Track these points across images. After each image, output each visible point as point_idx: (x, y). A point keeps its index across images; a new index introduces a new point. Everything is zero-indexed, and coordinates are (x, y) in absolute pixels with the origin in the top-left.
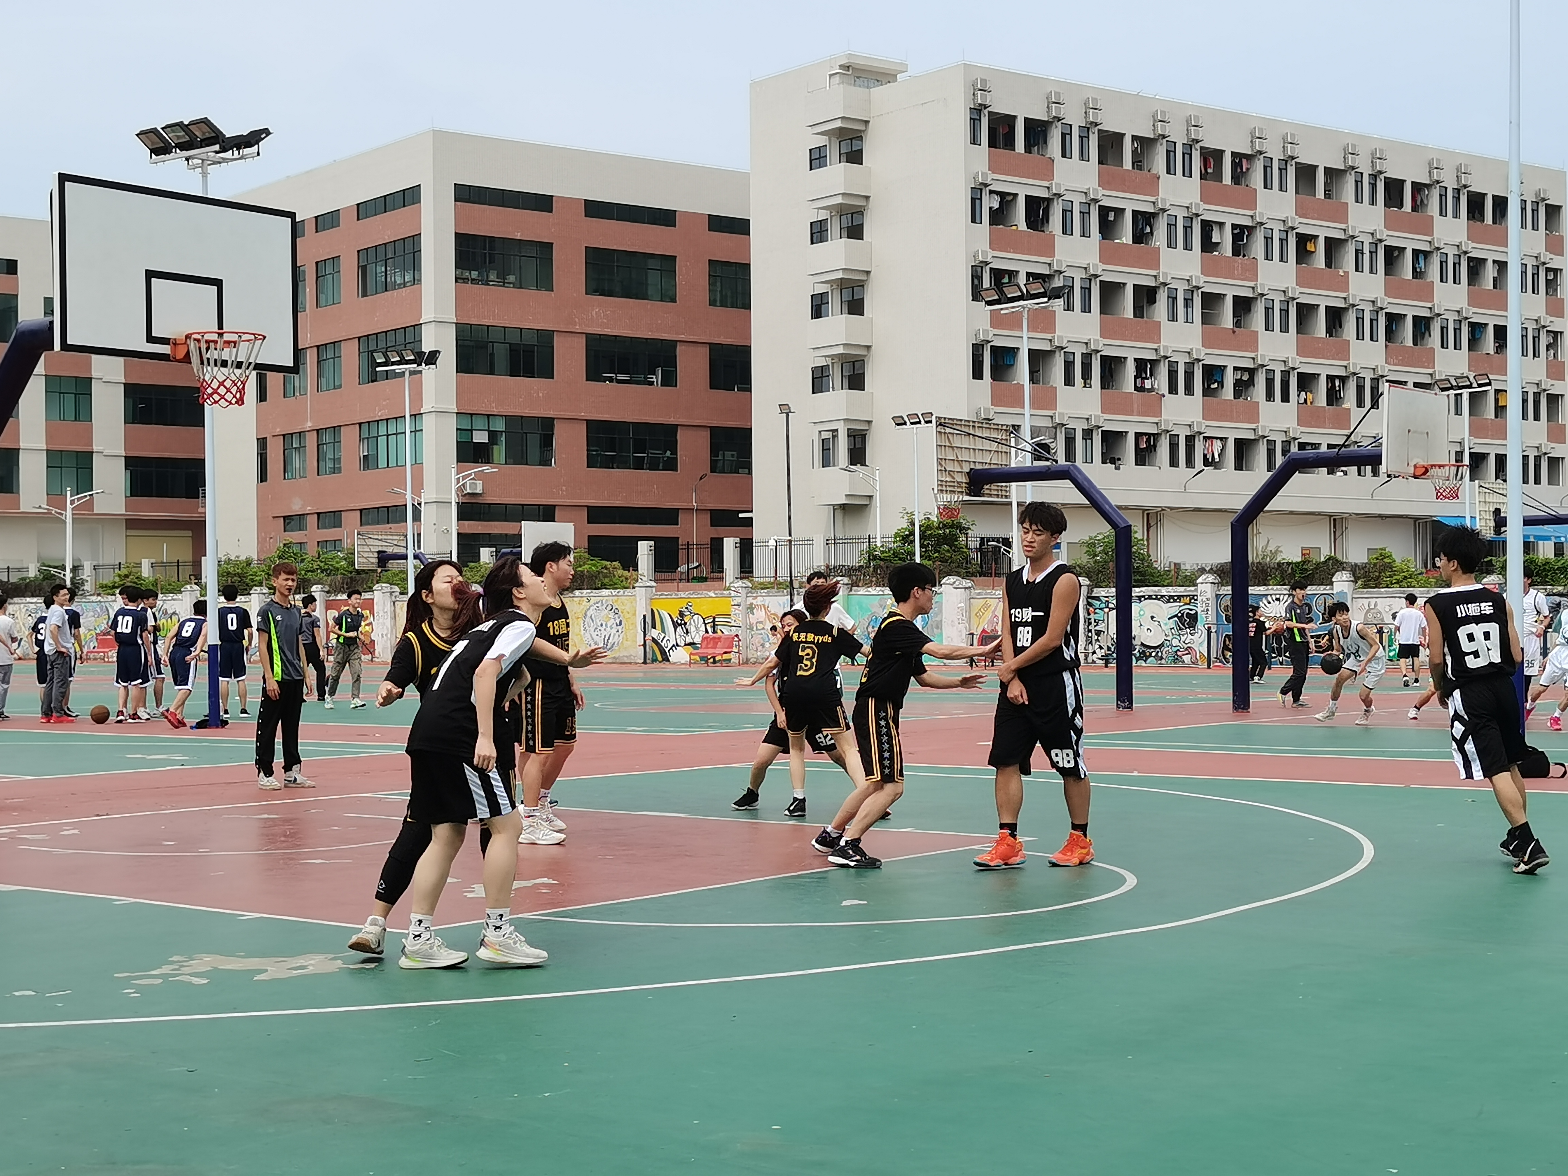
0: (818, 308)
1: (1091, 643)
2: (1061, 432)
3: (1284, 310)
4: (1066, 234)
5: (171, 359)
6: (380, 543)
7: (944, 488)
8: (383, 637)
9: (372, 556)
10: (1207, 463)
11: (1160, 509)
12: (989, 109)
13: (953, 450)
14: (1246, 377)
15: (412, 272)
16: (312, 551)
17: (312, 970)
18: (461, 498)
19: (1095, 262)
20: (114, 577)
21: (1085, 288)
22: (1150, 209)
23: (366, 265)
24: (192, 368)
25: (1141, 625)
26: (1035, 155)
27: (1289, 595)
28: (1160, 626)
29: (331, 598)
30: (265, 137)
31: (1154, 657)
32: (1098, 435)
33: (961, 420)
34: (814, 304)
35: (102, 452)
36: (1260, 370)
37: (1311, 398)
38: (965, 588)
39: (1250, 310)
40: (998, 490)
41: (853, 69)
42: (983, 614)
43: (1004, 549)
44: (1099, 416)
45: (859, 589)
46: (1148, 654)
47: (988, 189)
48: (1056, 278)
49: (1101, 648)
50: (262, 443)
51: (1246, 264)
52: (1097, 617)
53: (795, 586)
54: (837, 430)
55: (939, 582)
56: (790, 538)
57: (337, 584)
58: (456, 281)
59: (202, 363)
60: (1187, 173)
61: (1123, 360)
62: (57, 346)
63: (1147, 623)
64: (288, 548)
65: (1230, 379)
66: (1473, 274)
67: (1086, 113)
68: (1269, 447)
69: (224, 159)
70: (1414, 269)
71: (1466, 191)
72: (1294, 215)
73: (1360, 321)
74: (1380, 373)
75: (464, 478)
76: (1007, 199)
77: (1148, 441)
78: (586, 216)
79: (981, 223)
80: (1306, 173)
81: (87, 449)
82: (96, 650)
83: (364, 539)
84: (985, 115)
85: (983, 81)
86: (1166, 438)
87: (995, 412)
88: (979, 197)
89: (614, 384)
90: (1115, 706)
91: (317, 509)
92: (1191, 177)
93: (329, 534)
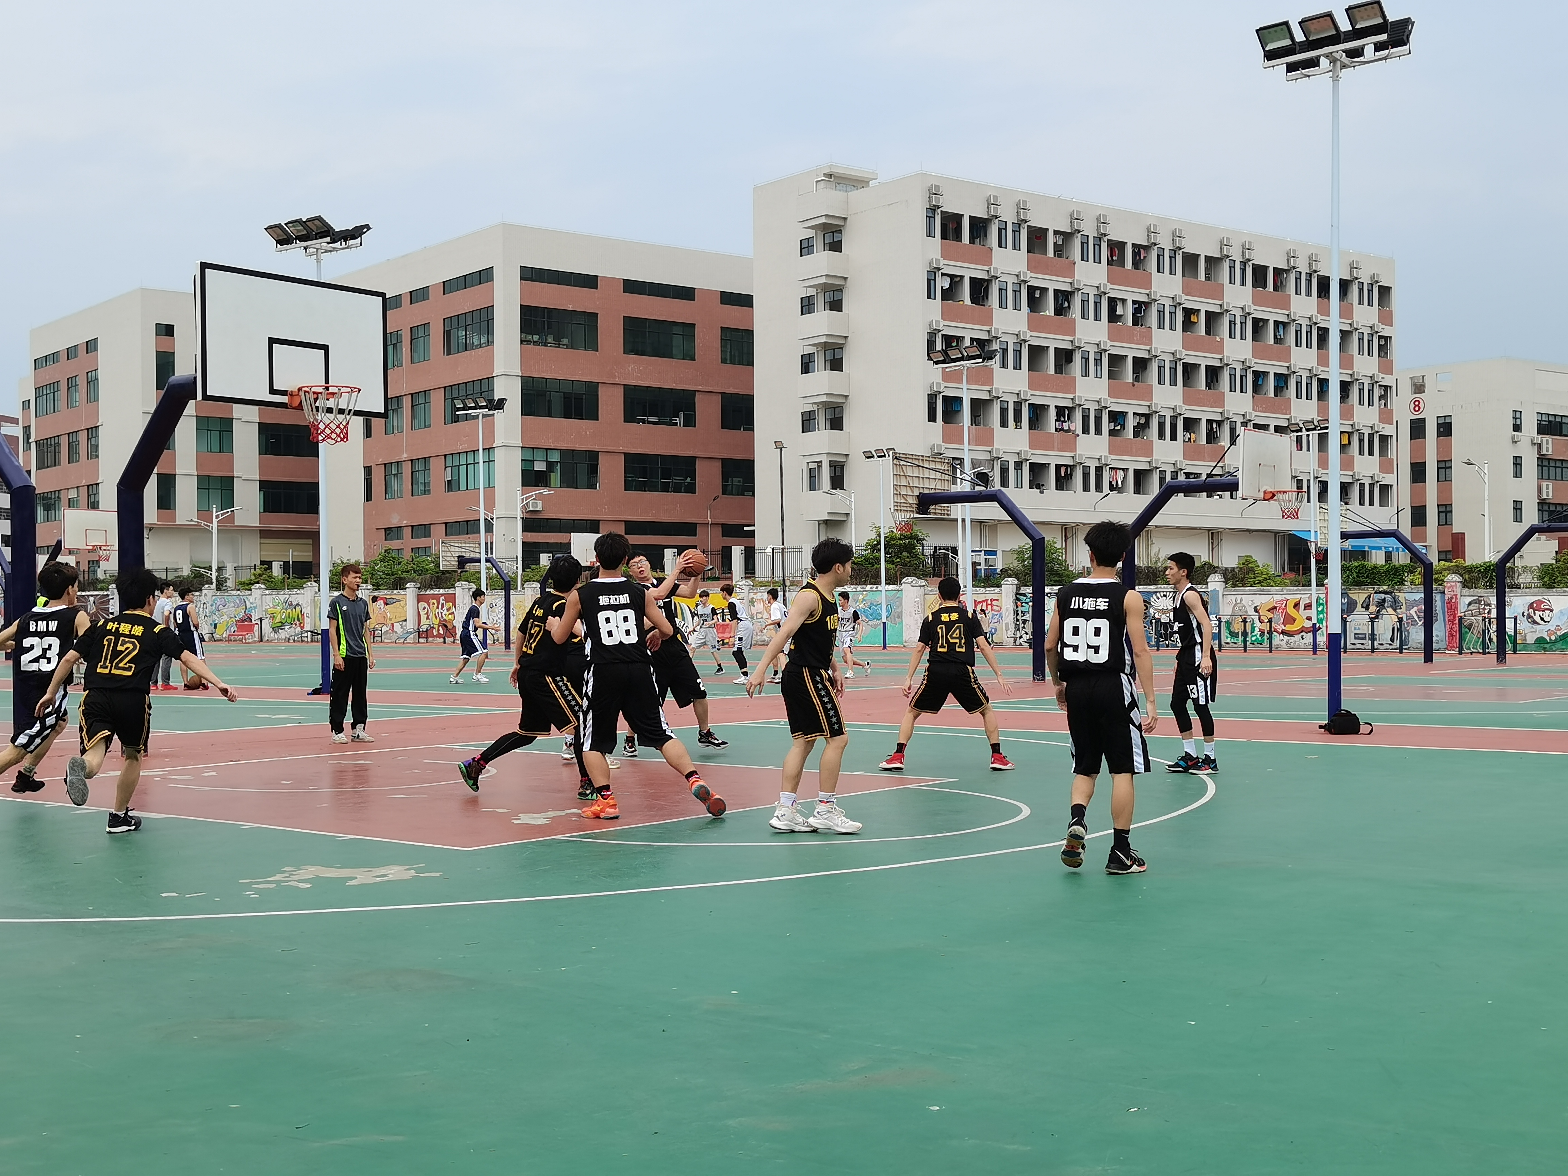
0: (807, 365)
1: (1018, 630)
2: (998, 464)
3: (1173, 368)
4: (1002, 308)
5: (289, 407)
6: (461, 550)
7: (899, 508)
9: (454, 560)
10: (1112, 488)
12: (941, 209)
13: (906, 478)
14: (1143, 421)
15: (486, 336)
16: (407, 555)
17: (392, 878)
18: (525, 514)
19: (1024, 330)
20: (251, 576)
21: (1017, 351)
22: (1067, 288)
23: (450, 330)
26: (977, 245)
29: (421, 593)
30: (366, 231)
32: (1026, 466)
34: (803, 362)
35: (241, 477)
36: (1154, 415)
37: (1194, 437)
38: (920, 586)
39: (1146, 369)
40: (941, 510)
41: (835, 176)
43: (952, 556)
44: (1027, 451)
47: (940, 272)
48: (994, 343)
49: (1027, 633)
50: (368, 470)
51: (1143, 332)
52: (1023, 609)
54: (821, 462)
56: (783, 546)
57: (427, 581)
58: (521, 343)
59: (313, 410)
60: (1097, 260)
61: (1046, 407)
62: (200, 396)
64: (388, 553)
65: (1131, 422)
66: (1321, 340)
67: (1017, 212)
68: (1161, 476)
69: (334, 248)
70: (1275, 336)
71: (1316, 274)
72: (1181, 293)
73: (1233, 377)
74: (1248, 418)
75: (527, 498)
76: (955, 281)
77: (1066, 470)
78: (624, 292)
79: (935, 299)
80: (1191, 261)
81: (229, 474)
82: (236, 633)
83: (448, 547)
84: (938, 214)
85: (937, 187)
86: (1080, 469)
87: (946, 448)
88: (933, 278)
89: (646, 425)
90: (1032, 679)
91: (411, 522)
92: (1100, 263)
93: (421, 542)
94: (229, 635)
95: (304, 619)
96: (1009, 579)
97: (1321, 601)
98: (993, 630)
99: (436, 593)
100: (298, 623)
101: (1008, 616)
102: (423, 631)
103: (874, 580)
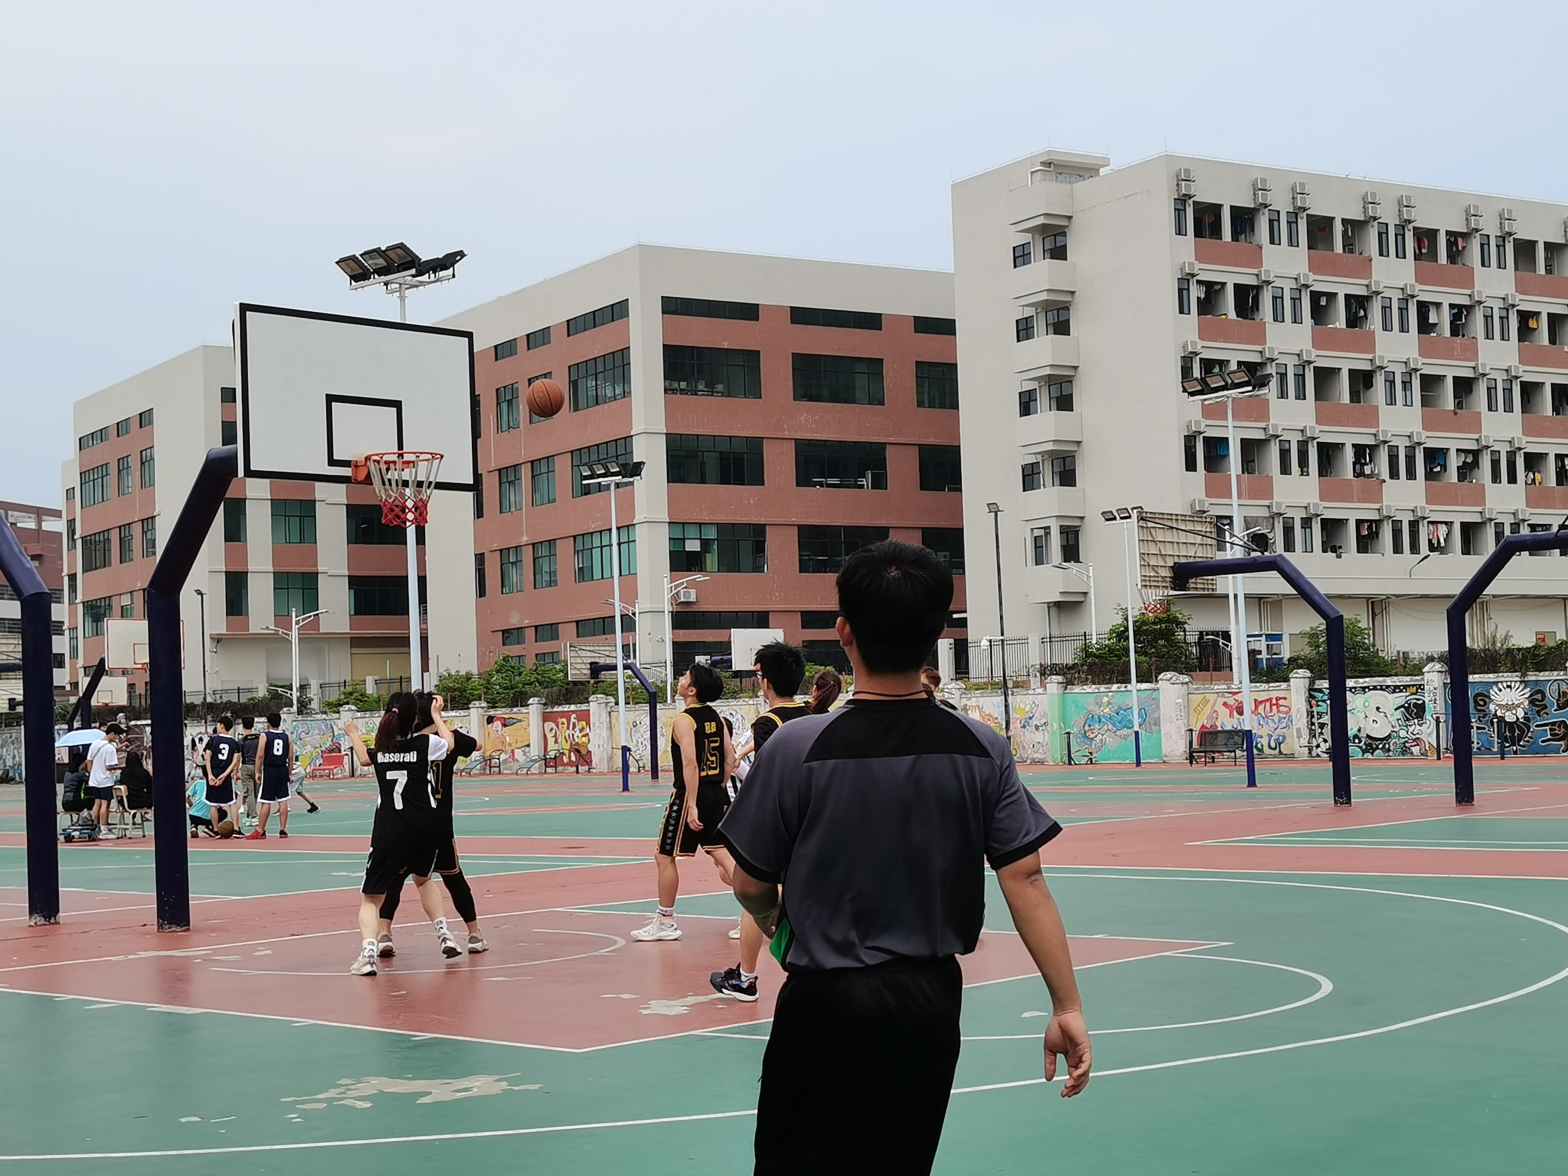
0: (1026, 405)
1: (1314, 736)
2: (1279, 522)
3: (1507, 389)
4: (1277, 321)
5: (353, 481)
6: (593, 654)
7: (1148, 583)
8: (599, 747)
9: (585, 667)
10: (1432, 548)
11: (1385, 597)
12: (1193, 199)
13: (1156, 544)
14: (1469, 460)
15: (621, 385)
16: (530, 663)
17: (476, 1092)
18: (675, 607)
19: (1308, 348)
20: (340, 694)
21: (1299, 375)
22: (1363, 292)
23: (577, 380)
25: (1366, 717)
26: (1242, 244)
27: (1521, 682)
28: (1386, 717)
29: (548, 710)
30: (460, 259)
31: (1381, 749)
32: (1317, 523)
33: (1163, 514)
34: (1022, 401)
35: (327, 573)
36: (1485, 451)
37: (1539, 478)
38: (1183, 683)
39: (1471, 391)
40: (1204, 584)
41: (1054, 165)
42: (1202, 709)
43: (1222, 643)
44: (1318, 504)
45: (1074, 687)
46: (1374, 746)
47: (1195, 279)
48: (1269, 366)
49: (1325, 741)
50: (480, 559)
51: (1465, 344)
52: (1320, 709)
53: (1009, 686)
54: (1049, 527)
55: (1156, 678)
56: (1002, 638)
57: (554, 696)
58: (665, 393)
59: (384, 484)
60: (1401, 254)
61: (1340, 446)
62: (241, 473)
63: (1373, 715)
64: (507, 661)
65: (1454, 462)
67: (1293, 198)
68: (1498, 530)
69: (421, 282)
72: (1514, 292)
75: (676, 587)
76: (1214, 289)
77: (1370, 527)
78: (791, 323)
79: (1189, 313)
80: (1525, 249)
81: (313, 570)
82: (322, 767)
83: (576, 651)
84: (1190, 205)
85: (1187, 171)
86: (1388, 524)
87: (1210, 504)
88: (1186, 287)
89: (825, 488)
90: (1333, 802)
91: (535, 622)
92: (1405, 258)
93: (546, 646)
94: (314, 770)
96: (1301, 671)
98: (1281, 738)
99: (565, 709)
101: (1300, 719)
102: (550, 758)
103: (1120, 677)
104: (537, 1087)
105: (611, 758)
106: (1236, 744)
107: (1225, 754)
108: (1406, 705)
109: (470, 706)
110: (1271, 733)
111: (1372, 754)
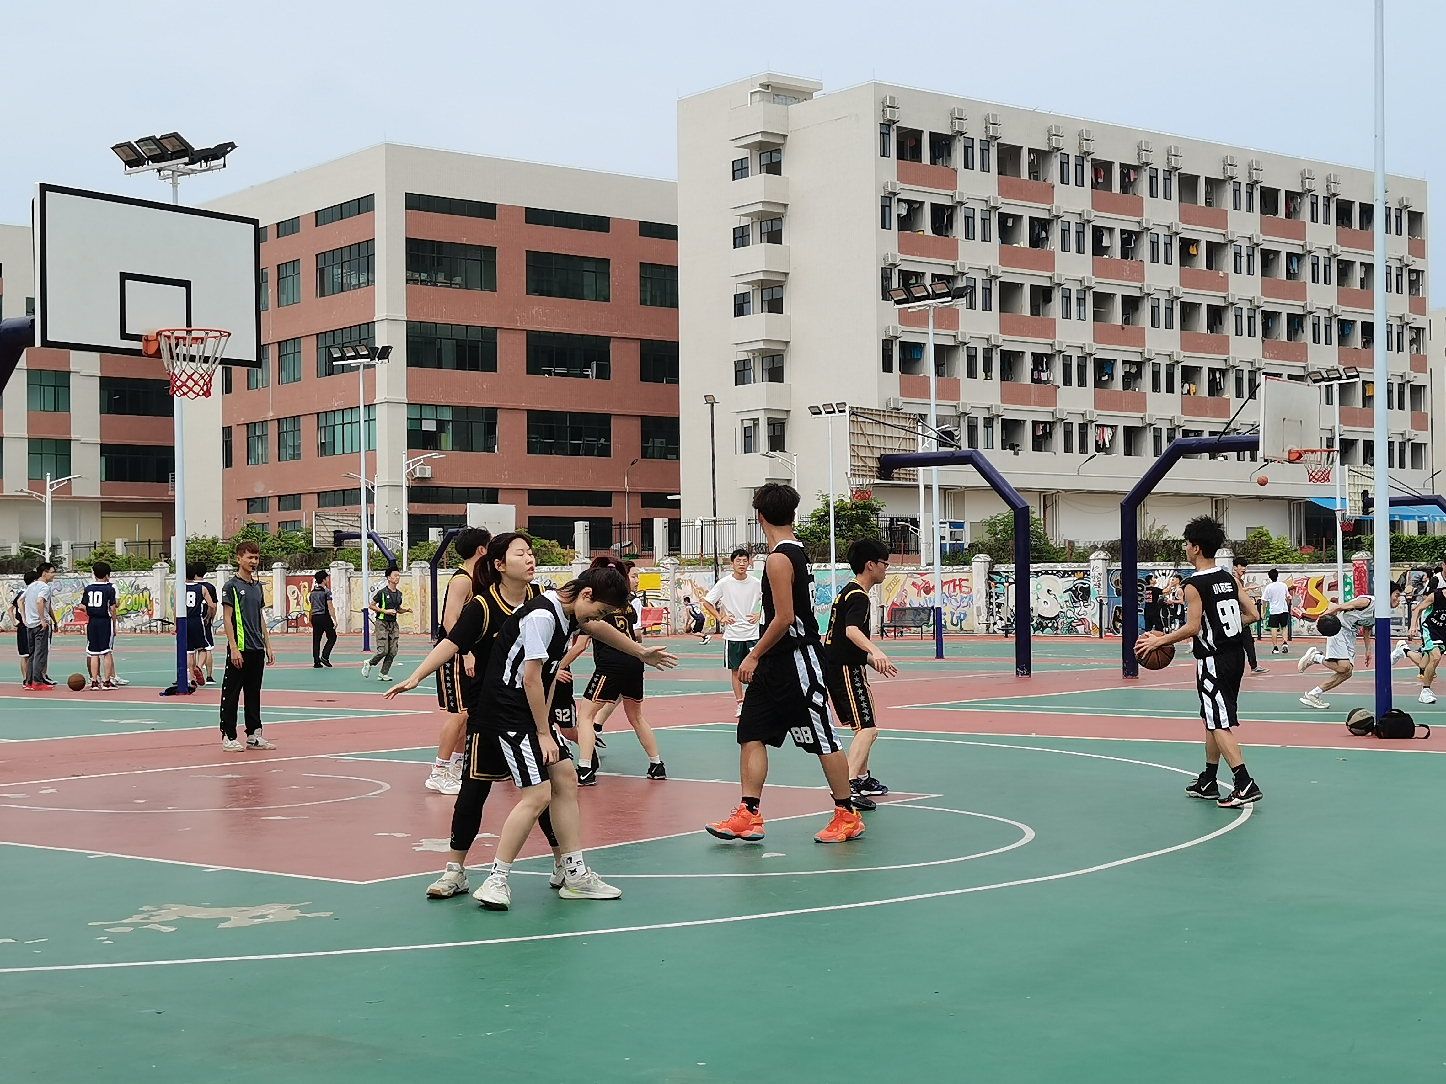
0: (741, 306)
1: (992, 615)
2: (964, 421)
3: (1168, 308)
4: (968, 239)
5: (144, 354)
6: (337, 523)
7: (857, 472)
9: (329, 535)
10: (1098, 449)
11: (1055, 491)
12: (897, 124)
13: (865, 437)
14: (1134, 370)
15: (366, 274)
16: (273, 530)
17: (272, 919)
18: (411, 481)
19: (995, 265)
20: (90, 555)
21: (986, 289)
22: (1045, 216)
23: (324, 268)
24: (163, 362)
25: (1039, 598)
26: (939, 167)
28: (1056, 599)
29: (290, 575)
30: (231, 150)
31: (1050, 627)
32: (998, 423)
33: (872, 410)
34: (737, 303)
35: (79, 440)
36: (1147, 364)
37: (1194, 389)
39: (1137, 309)
40: (906, 474)
41: (772, 87)
42: (893, 588)
43: (911, 528)
44: (999, 406)
46: (1045, 625)
47: (896, 197)
48: (960, 279)
49: (1001, 619)
50: (227, 432)
51: (1133, 266)
52: (997, 590)
53: (719, 563)
54: (758, 419)
56: (714, 518)
57: (297, 561)
58: (407, 283)
59: (172, 358)
60: (1080, 183)
61: (1020, 354)
62: (38, 342)
63: (1044, 596)
64: (251, 528)
65: (1119, 372)
66: (1342, 275)
67: (986, 127)
68: (1156, 434)
69: (193, 170)
70: (1288, 270)
71: (1335, 199)
72: (1177, 221)
73: (1239, 318)
74: (1257, 366)
75: (414, 463)
76: (914, 207)
77: (1044, 428)
78: (526, 223)
79: (890, 229)
80: (1189, 183)
81: (65, 437)
82: (73, 622)
83: (321, 520)
84: (894, 130)
85: (892, 99)
86: (1061, 426)
87: (904, 403)
88: (888, 204)
89: (553, 377)
90: (1015, 673)
91: (278, 492)
92: (1083, 186)
93: (289, 515)
94: (65, 625)
95: (152, 606)
96: (981, 555)
97: (1348, 580)
98: (962, 616)
99: (307, 574)
100: (146, 610)
101: (980, 599)
102: (292, 619)
103: (820, 558)
104: (328, 914)
105: (350, 620)
106: (922, 620)
107: (912, 628)
108: (1074, 589)
109: (217, 569)
110: (953, 611)
111: (1042, 631)
